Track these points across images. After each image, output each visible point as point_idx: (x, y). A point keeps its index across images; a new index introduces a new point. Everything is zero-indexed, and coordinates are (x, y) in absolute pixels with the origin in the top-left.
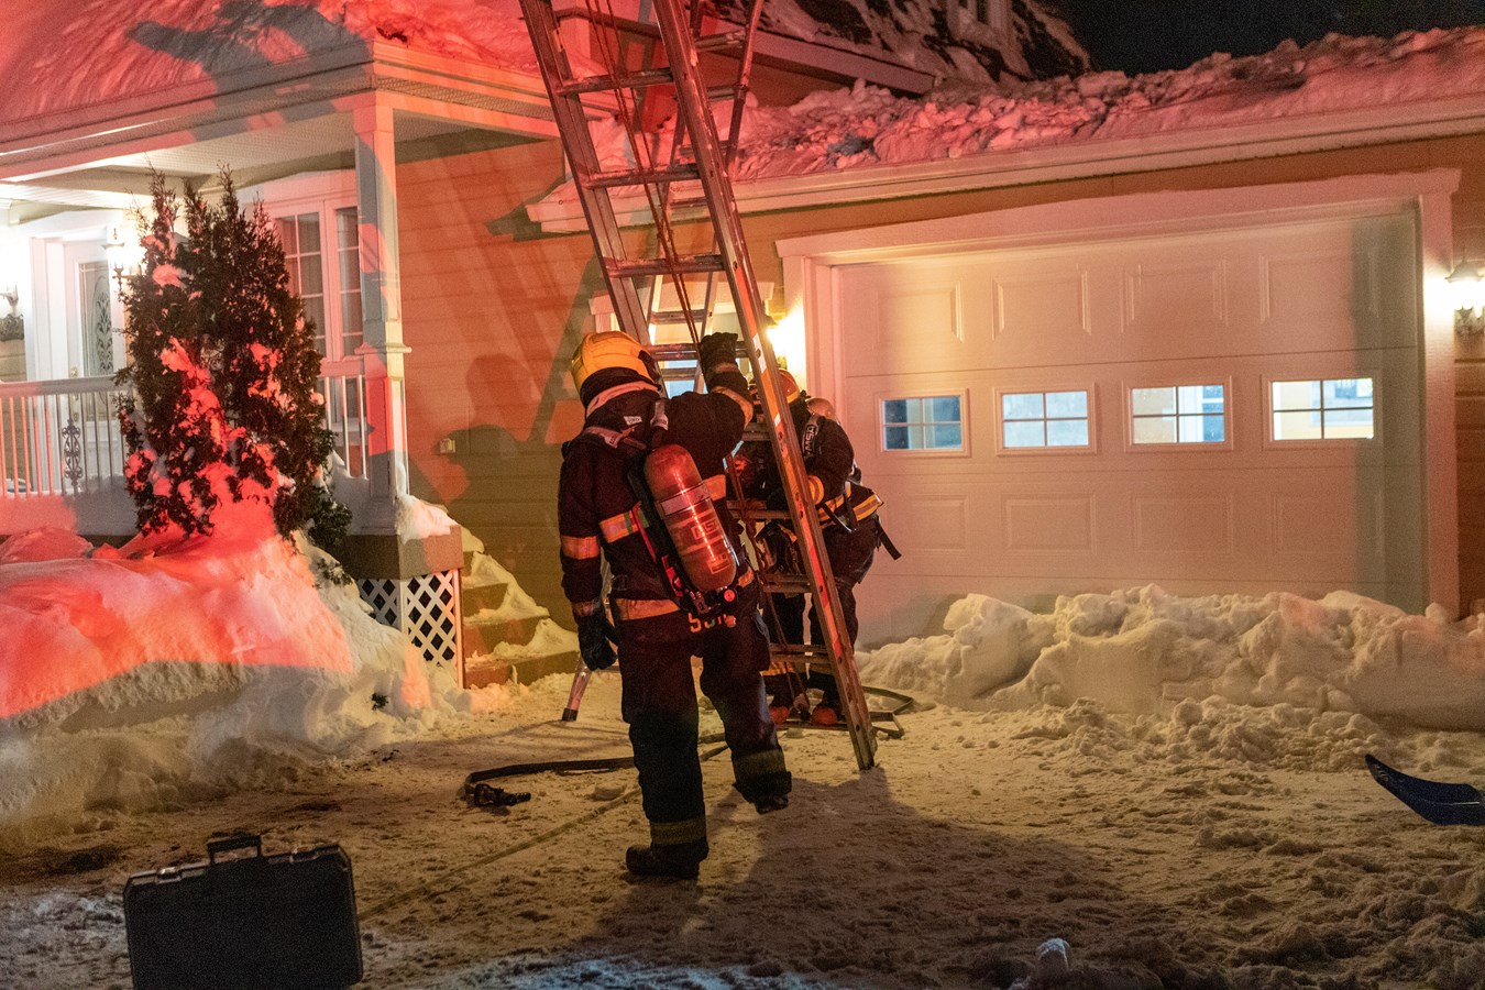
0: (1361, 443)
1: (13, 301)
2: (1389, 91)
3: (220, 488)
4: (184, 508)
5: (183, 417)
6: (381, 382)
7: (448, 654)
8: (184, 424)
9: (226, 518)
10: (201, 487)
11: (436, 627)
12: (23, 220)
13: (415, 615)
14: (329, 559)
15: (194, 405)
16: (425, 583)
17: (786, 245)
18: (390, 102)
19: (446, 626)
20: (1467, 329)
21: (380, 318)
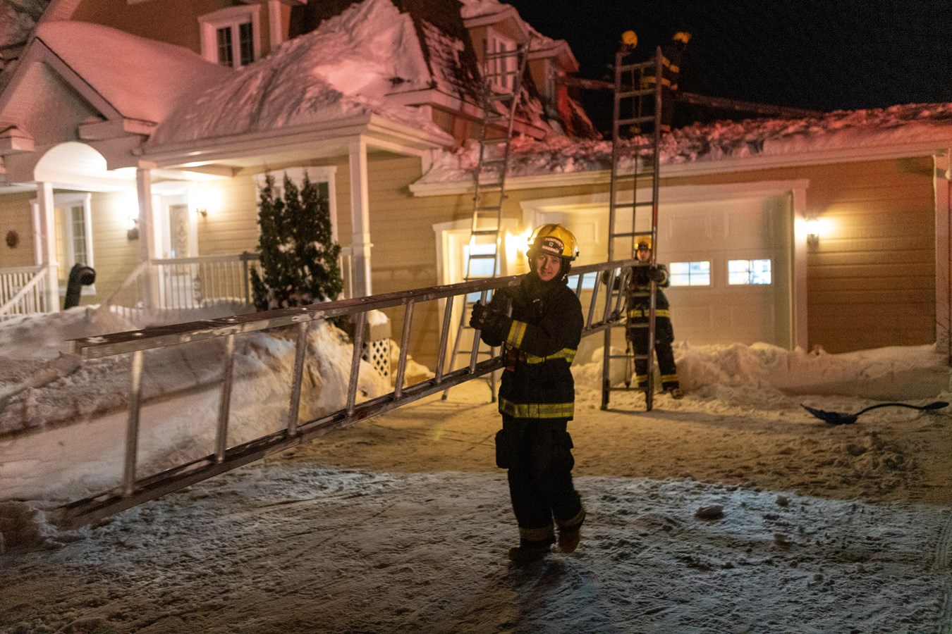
0: (765, 286)
2: (787, 148)
6: (363, 258)
7: (386, 374)
11: (382, 361)
13: (375, 357)
14: (343, 333)
16: (378, 344)
17: (523, 204)
18: (365, 142)
19: (385, 362)
20: (813, 243)
21: (360, 232)
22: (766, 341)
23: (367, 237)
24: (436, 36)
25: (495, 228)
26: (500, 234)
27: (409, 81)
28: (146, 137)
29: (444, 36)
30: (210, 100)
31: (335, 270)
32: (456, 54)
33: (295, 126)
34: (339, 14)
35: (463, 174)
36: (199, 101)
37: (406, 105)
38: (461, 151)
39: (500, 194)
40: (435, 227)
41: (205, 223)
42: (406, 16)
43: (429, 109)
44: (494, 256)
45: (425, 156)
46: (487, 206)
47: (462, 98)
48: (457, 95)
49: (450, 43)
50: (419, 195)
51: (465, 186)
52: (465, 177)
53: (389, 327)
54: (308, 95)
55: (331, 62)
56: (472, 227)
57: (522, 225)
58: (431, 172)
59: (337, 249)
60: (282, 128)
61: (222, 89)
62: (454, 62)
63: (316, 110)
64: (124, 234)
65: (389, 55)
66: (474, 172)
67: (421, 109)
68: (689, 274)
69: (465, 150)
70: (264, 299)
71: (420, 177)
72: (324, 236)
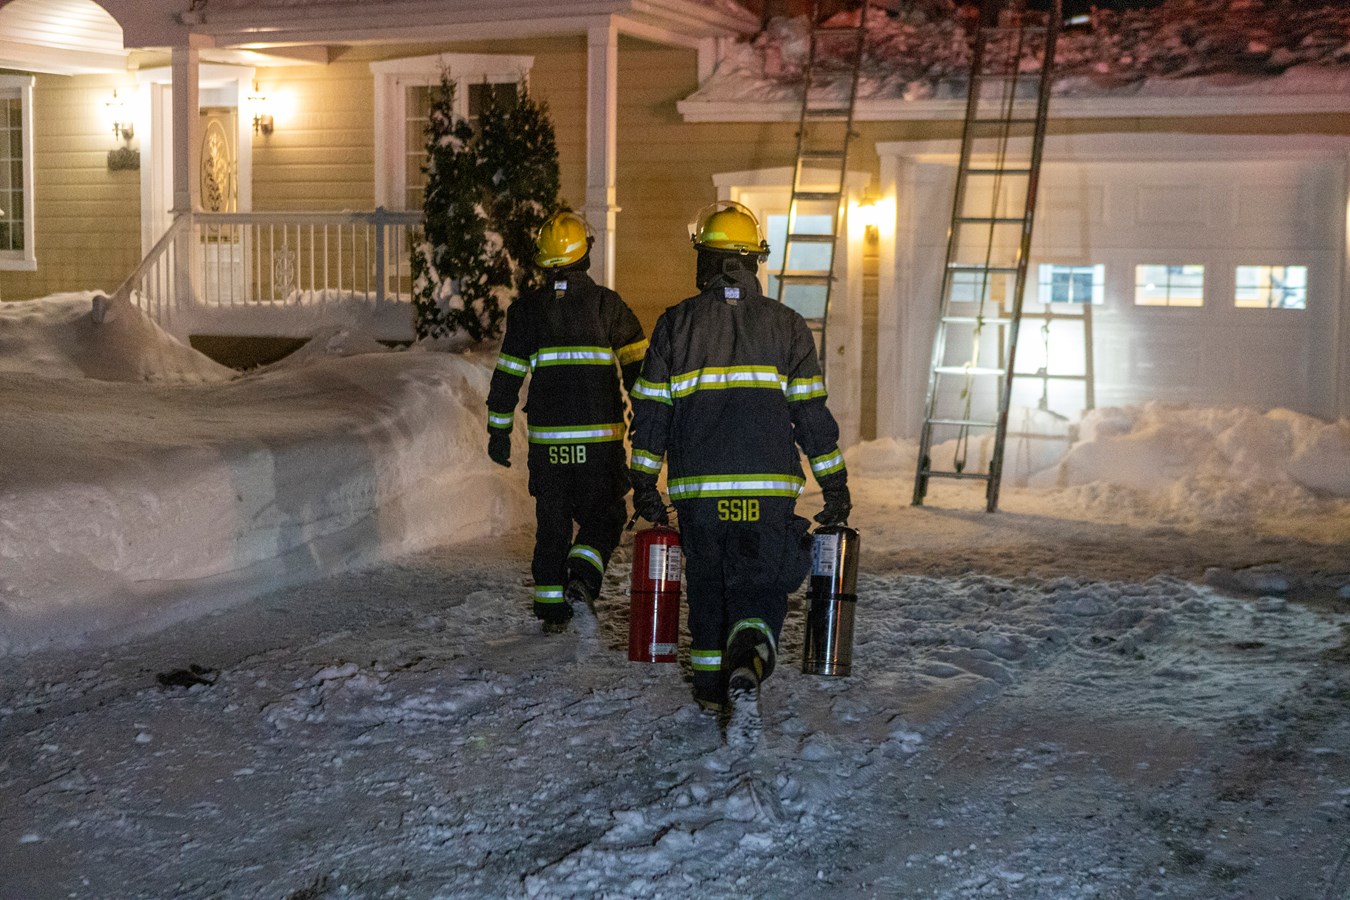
0: (1296, 312)
1: (128, 136)
4: (474, 318)
5: (483, 251)
6: (603, 229)
8: (483, 257)
10: (491, 303)
12: (143, 67)
15: (490, 244)
17: (881, 147)
18: (619, 24)
21: (603, 185)
22: (1290, 406)
23: (611, 196)
25: (833, 188)
26: (842, 200)
35: (775, 88)
38: (762, 41)
39: (844, 129)
40: (719, 179)
41: (267, 146)
44: (829, 238)
45: (705, 47)
46: (816, 148)
50: (695, 119)
51: (780, 109)
52: (781, 94)
56: (793, 185)
57: (877, 186)
58: (717, 79)
64: (102, 158)
66: (795, 82)
68: (1169, 286)
69: (773, 39)
70: (434, 295)
71: (695, 87)
72: (548, 192)
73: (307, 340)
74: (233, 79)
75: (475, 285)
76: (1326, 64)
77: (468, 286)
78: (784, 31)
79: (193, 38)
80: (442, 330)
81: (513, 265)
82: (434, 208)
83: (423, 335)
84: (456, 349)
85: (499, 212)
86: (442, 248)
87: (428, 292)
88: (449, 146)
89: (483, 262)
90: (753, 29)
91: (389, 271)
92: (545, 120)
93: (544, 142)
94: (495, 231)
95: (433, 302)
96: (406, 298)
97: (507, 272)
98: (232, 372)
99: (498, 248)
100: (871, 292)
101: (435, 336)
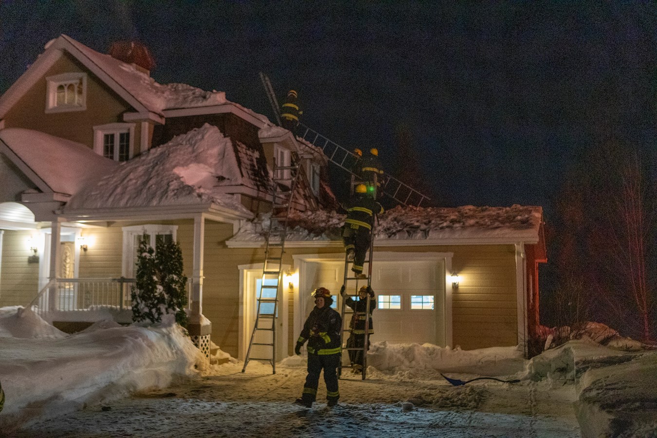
0: (430, 310)
1: (35, 251)
2: (441, 235)
3: (163, 310)
4: (152, 315)
5: (156, 292)
6: (198, 284)
7: (207, 356)
8: (156, 294)
9: (165, 318)
10: (158, 310)
11: (205, 348)
12: (43, 228)
13: (202, 345)
14: (186, 330)
15: (158, 289)
16: (204, 337)
17: (294, 256)
18: (205, 216)
19: (207, 349)
20: (455, 287)
21: (199, 269)
22: (430, 342)
23: (201, 273)
24: (244, 150)
25: (277, 270)
26: (280, 274)
27: (228, 179)
28: (64, 204)
29: (249, 150)
30: (107, 184)
31: (183, 292)
32: (255, 160)
33: (164, 206)
34: (186, 133)
35: (258, 237)
36: (100, 183)
37: (226, 193)
38: (255, 221)
39: (281, 251)
40: (240, 267)
41: (85, 255)
42: (228, 139)
43: (240, 196)
44: (276, 287)
45: (236, 223)
46: (273, 256)
47: (259, 190)
48: (256, 188)
49: (251, 154)
50: (232, 247)
51: (259, 243)
52: (260, 239)
53: (210, 327)
54: (172, 188)
55: (183, 166)
56: (264, 269)
57: (293, 269)
58: (239, 234)
59: (185, 279)
60: (156, 206)
61: (113, 177)
62: (254, 166)
63: (178, 198)
64: (26, 259)
65: (216, 162)
66: (265, 235)
67: (235, 196)
68: (389, 302)
69: (259, 220)
70: (139, 307)
71: (232, 236)
72: (179, 271)
73: (94, 323)
74: (73, 232)
75: (153, 304)
76: (436, 230)
77: (151, 304)
78: (263, 218)
79: (59, 219)
80: (141, 319)
81: (166, 296)
82: (140, 276)
83: (135, 321)
84: (145, 326)
85: (162, 279)
86: (143, 291)
87: (136, 306)
88: (145, 256)
89: (156, 296)
90: (252, 217)
91: (124, 298)
92: (179, 248)
93: (178, 255)
94: (160, 285)
95: (138, 310)
96: (130, 308)
97: (164, 299)
98: (68, 334)
99: (161, 291)
100: (291, 305)
101: (138, 321)
